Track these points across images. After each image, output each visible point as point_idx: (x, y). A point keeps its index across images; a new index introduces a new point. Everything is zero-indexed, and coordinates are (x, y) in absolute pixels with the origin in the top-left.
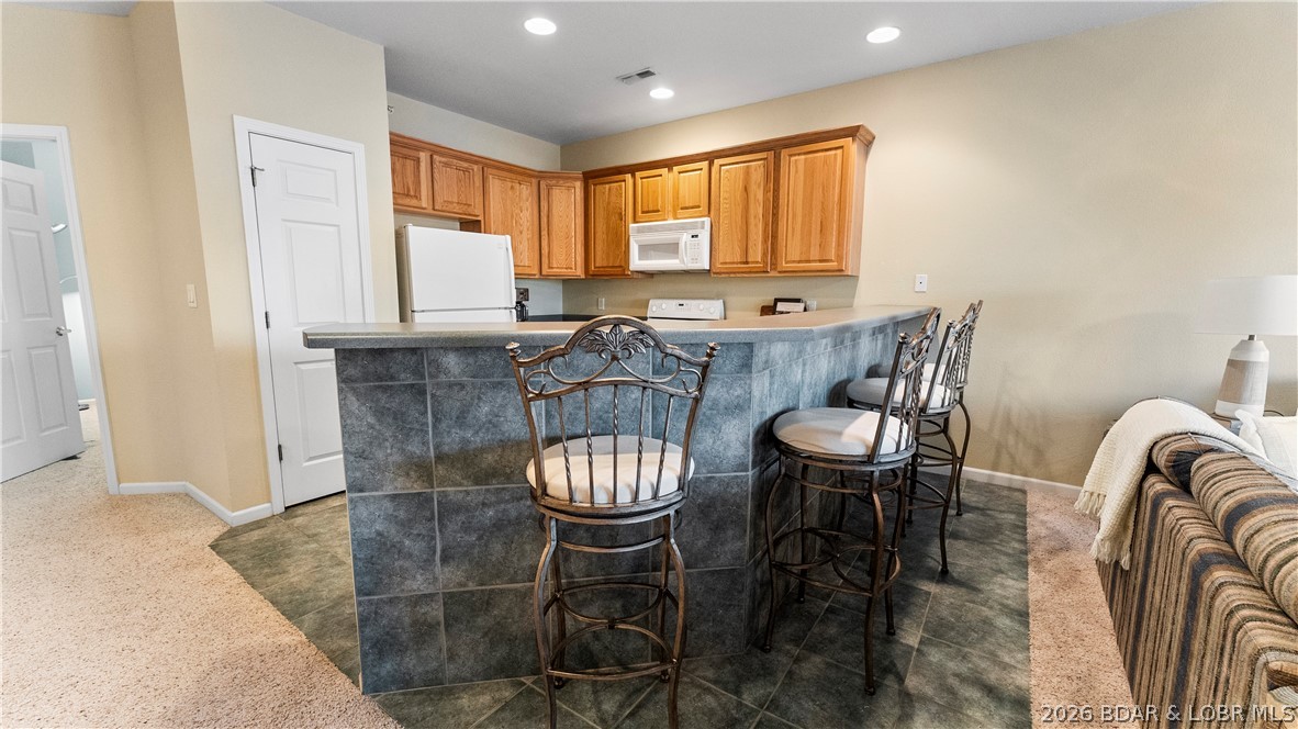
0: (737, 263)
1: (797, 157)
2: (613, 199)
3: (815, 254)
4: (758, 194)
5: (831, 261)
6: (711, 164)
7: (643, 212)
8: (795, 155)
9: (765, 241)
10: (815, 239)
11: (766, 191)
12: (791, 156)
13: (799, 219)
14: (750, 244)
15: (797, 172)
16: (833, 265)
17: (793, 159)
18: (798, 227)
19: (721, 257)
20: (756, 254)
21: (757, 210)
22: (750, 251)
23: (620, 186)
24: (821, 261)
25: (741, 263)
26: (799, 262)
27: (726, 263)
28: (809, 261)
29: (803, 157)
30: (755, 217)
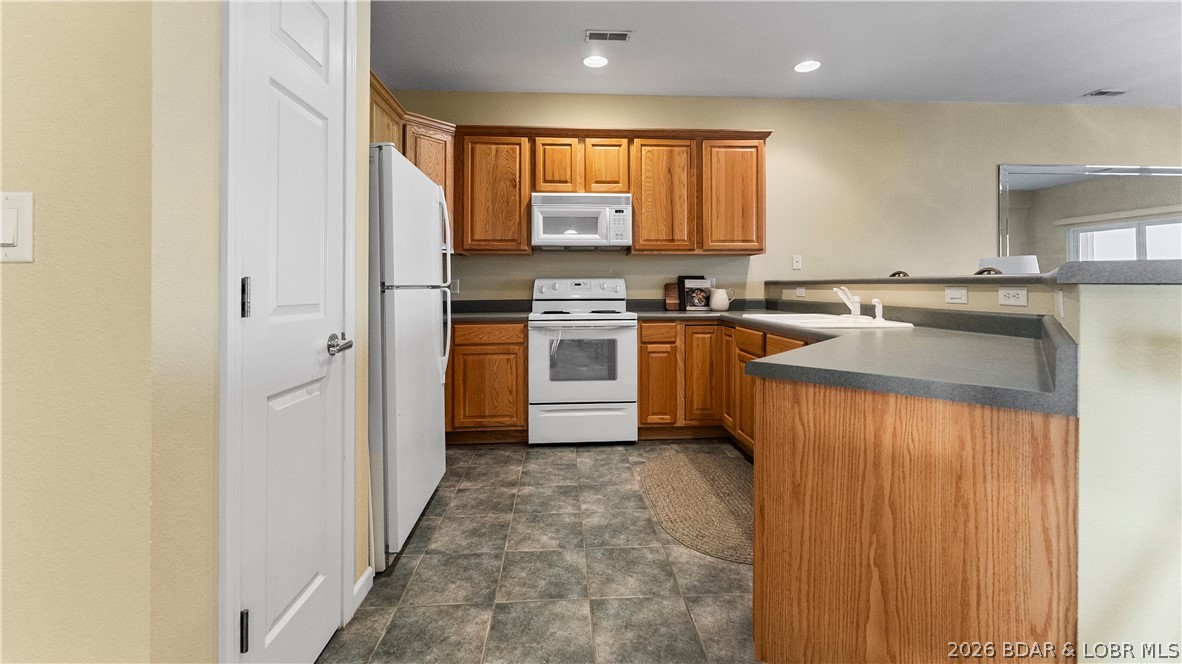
0: (663, 240)
1: (717, 149)
2: (502, 162)
3: (738, 235)
4: (682, 176)
5: (752, 241)
6: (631, 142)
7: (545, 181)
8: (715, 147)
9: (690, 221)
10: (738, 221)
11: (689, 175)
12: (712, 147)
13: (723, 204)
14: (675, 224)
15: (719, 161)
16: (755, 245)
17: (714, 150)
18: (722, 209)
19: (644, 235)
20: (683, 232)
21: (682, 192)
22: (676, 230)
23: (514, 151)
24: (743, 241)
25: (666, 240)
26: (724, 241)
27: (650, 240)
28: (733, 241)
29: (723, 150)
30: (680, 198)
